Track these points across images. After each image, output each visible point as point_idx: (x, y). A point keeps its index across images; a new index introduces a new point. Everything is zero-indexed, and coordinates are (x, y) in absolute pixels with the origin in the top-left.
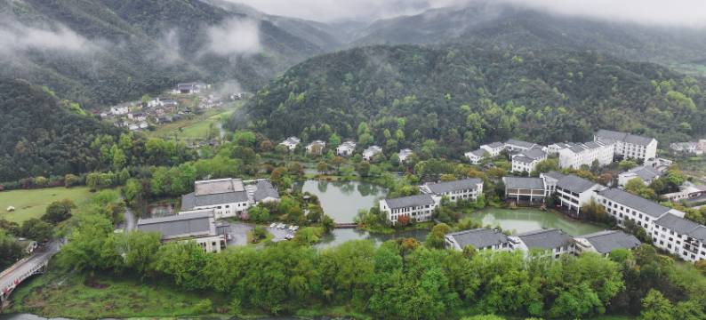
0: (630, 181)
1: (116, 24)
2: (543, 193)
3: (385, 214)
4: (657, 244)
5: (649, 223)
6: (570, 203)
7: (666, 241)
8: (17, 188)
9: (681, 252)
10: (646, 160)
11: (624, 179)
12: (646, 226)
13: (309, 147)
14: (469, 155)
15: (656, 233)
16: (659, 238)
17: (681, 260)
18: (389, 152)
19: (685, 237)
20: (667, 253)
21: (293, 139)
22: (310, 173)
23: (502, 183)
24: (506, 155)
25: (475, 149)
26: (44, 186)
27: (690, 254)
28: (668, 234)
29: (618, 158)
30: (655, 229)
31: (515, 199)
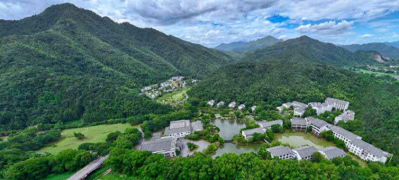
0: (339, 121)
1: (148, 53)
2: (306, 126)
3: (244, 137)
4: (350, 151)
5: (348, 142)
6: (316, 130)
7: (354, 150)
8: (101, 124)
9: (360, 155)
10: (344, 110)
11: (337, 119)
12: (346, 143)
13: (218, 104)
14: (278, 108)
15: (350, 146)
16: (351, 148)
17: (359, 158)
18: (248, 106)
19: (362, 150)
20: (354, 154)
21: (212, 101)
22: (218, 116)
23: (290, 121)
24: (292, 108)
25: (280, 105)
26: (112, 123)
27: (363, 156)
28: (355, 147)
29: (334, 109)
30: (350, 144)
31: (295, 128)
